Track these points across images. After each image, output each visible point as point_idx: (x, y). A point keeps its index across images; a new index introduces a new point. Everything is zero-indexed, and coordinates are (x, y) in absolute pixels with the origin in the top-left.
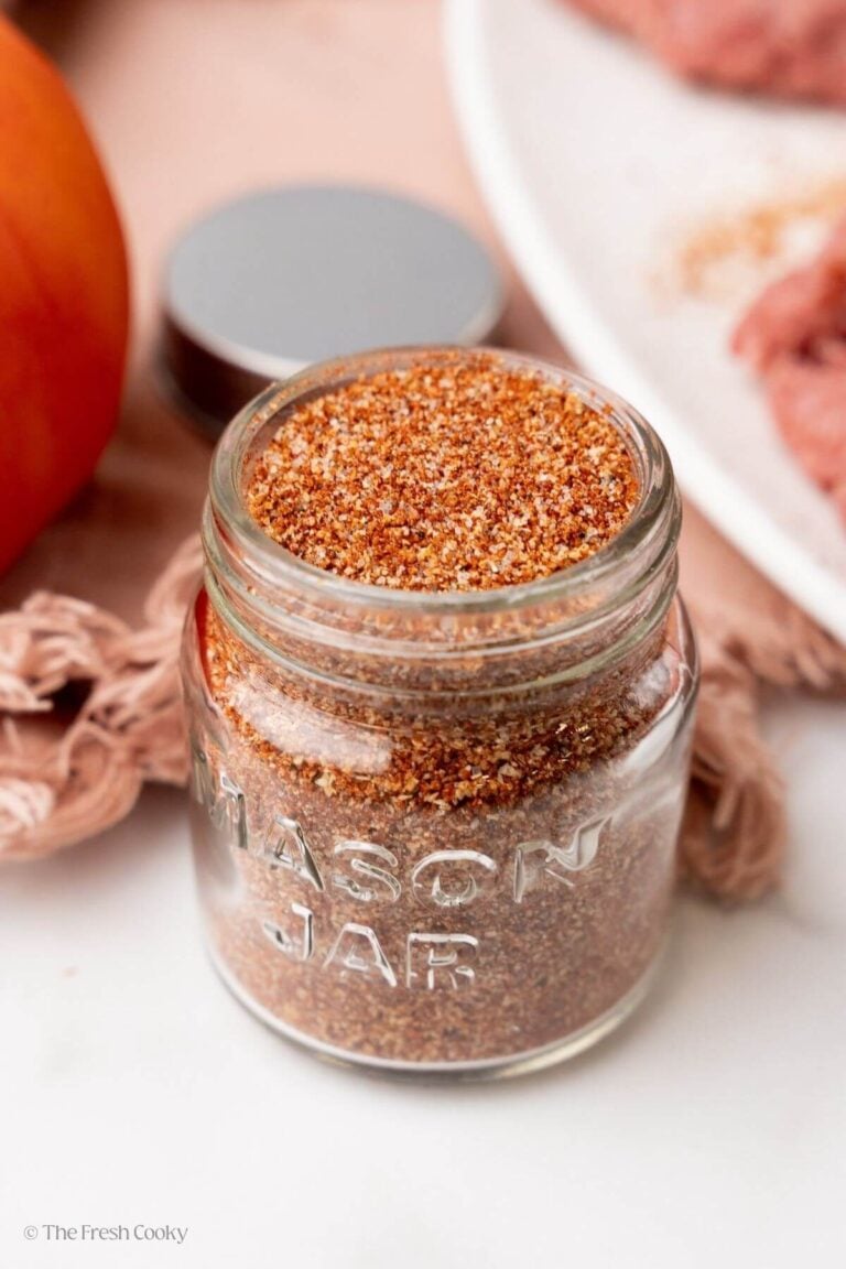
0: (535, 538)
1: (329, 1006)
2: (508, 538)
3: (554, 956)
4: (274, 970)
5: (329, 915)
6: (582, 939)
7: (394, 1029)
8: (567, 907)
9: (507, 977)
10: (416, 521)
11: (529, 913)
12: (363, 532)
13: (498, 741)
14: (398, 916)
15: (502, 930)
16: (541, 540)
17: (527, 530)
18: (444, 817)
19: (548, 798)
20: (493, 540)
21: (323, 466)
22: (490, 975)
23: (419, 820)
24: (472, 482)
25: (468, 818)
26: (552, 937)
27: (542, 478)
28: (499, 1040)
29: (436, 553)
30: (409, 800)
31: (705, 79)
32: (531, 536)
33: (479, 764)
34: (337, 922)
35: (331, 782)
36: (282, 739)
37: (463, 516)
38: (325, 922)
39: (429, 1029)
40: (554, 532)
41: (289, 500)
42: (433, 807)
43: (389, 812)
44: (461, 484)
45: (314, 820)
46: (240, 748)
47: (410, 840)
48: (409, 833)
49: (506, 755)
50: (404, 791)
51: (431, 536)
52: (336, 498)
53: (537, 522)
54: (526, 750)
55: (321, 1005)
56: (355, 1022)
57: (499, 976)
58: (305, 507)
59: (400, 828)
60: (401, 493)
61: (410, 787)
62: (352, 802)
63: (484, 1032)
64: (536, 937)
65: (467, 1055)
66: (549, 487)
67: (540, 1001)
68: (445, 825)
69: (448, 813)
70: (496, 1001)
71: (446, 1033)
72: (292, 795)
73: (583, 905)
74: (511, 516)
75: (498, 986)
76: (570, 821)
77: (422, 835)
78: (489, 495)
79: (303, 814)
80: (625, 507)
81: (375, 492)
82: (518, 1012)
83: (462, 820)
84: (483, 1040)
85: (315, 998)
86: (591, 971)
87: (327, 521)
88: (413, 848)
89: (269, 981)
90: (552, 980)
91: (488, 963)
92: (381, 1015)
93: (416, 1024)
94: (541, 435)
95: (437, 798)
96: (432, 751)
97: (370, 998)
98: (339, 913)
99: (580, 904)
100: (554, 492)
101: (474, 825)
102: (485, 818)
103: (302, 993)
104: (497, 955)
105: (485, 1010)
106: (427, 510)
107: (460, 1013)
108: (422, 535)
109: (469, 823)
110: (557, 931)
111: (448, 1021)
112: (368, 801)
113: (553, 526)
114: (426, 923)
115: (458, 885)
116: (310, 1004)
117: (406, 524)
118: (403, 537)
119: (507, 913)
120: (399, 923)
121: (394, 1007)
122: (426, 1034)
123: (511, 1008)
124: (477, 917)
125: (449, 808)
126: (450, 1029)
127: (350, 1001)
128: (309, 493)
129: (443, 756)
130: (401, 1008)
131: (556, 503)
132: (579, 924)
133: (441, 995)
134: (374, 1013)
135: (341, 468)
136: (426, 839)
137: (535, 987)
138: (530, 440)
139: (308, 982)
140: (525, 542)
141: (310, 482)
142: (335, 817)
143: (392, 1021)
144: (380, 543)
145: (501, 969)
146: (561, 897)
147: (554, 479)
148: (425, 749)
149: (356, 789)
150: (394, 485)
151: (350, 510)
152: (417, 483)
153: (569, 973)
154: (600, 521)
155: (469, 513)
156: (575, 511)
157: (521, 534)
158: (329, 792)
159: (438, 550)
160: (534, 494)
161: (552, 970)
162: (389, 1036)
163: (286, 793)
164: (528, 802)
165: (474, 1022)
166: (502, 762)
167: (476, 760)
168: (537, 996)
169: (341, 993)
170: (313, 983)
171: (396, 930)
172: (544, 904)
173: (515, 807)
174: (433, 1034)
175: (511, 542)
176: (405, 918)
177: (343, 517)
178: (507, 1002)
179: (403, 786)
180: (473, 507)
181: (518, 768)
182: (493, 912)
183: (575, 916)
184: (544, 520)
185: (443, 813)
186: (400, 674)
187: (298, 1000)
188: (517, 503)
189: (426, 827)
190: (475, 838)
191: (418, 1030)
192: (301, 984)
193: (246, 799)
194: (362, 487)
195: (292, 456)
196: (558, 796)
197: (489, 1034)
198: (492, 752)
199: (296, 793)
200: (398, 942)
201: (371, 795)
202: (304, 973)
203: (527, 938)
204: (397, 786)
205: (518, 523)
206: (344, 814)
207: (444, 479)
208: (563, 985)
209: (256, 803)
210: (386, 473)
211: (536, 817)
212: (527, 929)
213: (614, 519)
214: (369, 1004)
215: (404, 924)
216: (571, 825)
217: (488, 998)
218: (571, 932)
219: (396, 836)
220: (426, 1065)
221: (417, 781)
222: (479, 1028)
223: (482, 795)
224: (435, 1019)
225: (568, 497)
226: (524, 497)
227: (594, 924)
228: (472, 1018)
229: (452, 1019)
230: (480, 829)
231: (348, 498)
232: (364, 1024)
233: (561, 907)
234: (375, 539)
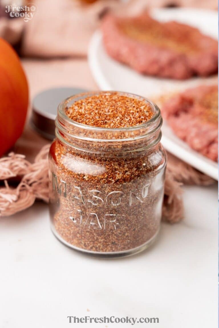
0: (131, 122)
1: (85, 238)
2: (125, 123)
3: (137, 223)
4: (71, 231)
5: (86, 212)
6: (143, 219)
7: (100, 243)
8: (140, 209)
9: (127, 228)
10: (104, 120)
11: (132, 210)
12: (93, 122)
13: (125, 166)
14: (102, 211)
15: (126, 214)
16: (132, 123)
17: (129, 121)
18: (114, 184)
19: (136, 180)
20: (122, 123)
21: (82, 111)
22: (123, 227)
23: (108, 185)
24: (116, 113)
25: (119, 184)
26: (137, 218)
27: (132, 111)
28: (124, 245)
29: (109, 126)
30: (105, 180)
31: (146, 73)
32: (130, 122)
33: (121, 171)
34: (88, 214)
35: (87, 177)
36: (75, 169)
37: (115, 119)
38: (85, 214)
39: (108, 242)
40: (135, 121)
41: (75, 117)
42: (111, 182)
43: (101, 183)
44: (113, 113)
45: (83, 187)
46: (65, 173)
47: (105, 190)
48: (106, 188)
49: (127, 169)
50: (104, 178)
51: (108, 123)
52: (86, 117)
53: (131, 120)
54: (132, 168)
55: (83, 238)
56: (91, 242)
57: (125, 227)
58: (79, 118)
59: (103, 186)
60: (100, 115)
61: (106, 177)
62: (92, 181)
63: (121, 243)
64: (133, 217)
65: (117, 249)
66: (133, 113)
67: (134, 235)
68: (114, 185)
69: (115, 183)
70: (124, 234)
71: (112, 243)
72: (78, 181)
73: (144, 210)
74: (125, 119)
75: (124, 230)
76: (141, 186)
77: (109, 188)
78: (120, 115)
79: (81, 186)
80: (150, 117)
81: (94, 115)
82: (129, 237)
83: (118, 184)
84: (121, 245)
85: (82, 236)
86: (145, 228)
87: (84, 121)
88: (106, 191)
89: (70, 234)
90: (136, 229)
91: (123, 224)
92: (97, 239)
93: (106, 241)
94: (130, 105)
95: (112, 179)
96: (110, 168)
97: (95, 234)
98: (88, 211)
99: (143, 209)
100: (134, 114)
101: (120, 185)
102: (123, 184)
103: (78, 235)
104: (124, 221)
105: (121, 236)
106: (107, 118)
107: (116, 237)
108: (106, 122)
109: (119, 185)
110: (138, 216)
111: (113, 239)
112: (96, 181)
113: (135, 120)
114: (109, 212)
115: (116, 201)
116: (80, 238)
117: (102, 120)
118: (102, 123)
119: (127, 210)
120: (102, 213)
121: (100, 236)
122: (108, 243)
123: (127, 236)
124: (120, 210)
125: (115, 181)
126: (113, 242)
127: (90, 236)
128: (80, 116)
129: (113, 169)
130: (102, 236)
131: (135, 116)
132: (143, 215)
133: (112, 232)
134: (95, 238)
135: (86, 111)
136: (110, 189)
137: (133, 231)
138: (128, 106)
139: (80, 232)
140: (129, 123)
141: (80, 114)
142: (88, 185)
143: (100, 240)
144: (96, 124)
145: (125, 225)
146: (139, 207)
147: (134, 112)
148: (109, 167)
149: (93, 178)
150: (99, 113)
151: (89, 119)
152: (104, 113)
153: (140, 228)
154: (145, 119)
155: (116, 118)
156: (140, 117)
157: (128, 122)
158: (87, 179)
159: (110, 125)
160: (130, 114)
161: (136, 227)
162: (99, 244)
163: (77, 181)
164: (132, 180)
165: (119, 240)
166: (126, 171)
167: (121, 170)
168: (133, 233)
169: (88, 234)
170: (81, 232)
171: (102, 214)
172: (135, 208)
173: (129, 182)
174: (109, 243)
175: (126, 123)
176: (104, 211)
177: (88, 120)
178: (126, 234)
179: (104, 177)
180: (117, 117)
181: (130, 172)
182: (124, 209)
183: (142, 212)
184: (133, 119)
185: (113, 183)
186: (103, 149)
187: (77, 237)
188: (126, 116)
189: (109, 186)
190: (120, 189)
191: (106, 242)
192: (78, 233)
193: (67, 185)
194: (91, 114)
195: (75, 110)
196: (139, 180)
197: (122, 243)
198: (124, 169)
199: (79, 180)
200: (102, 218)
201: (97, 179)
202: (79, 230)
203: (131, 217)
204: (103, 177)
205: (127, 120)
206: (91, 184)
207: (110, 112)
208: (139, 231)
209: (69, 185)
210: (97, 111)
211: (134, 184)
212: (131, 215)
213: (148, 119)
214: (95, 236)
215: (103, 213)
216: (141, 187)
217: (122, 233)
218: (141, 217)
219: (102, 189)
220: (107, 253)
221: (107, 175)
222: (120, 242)
223: (122, 178)
224: (110, 239)
225: (137, 115)
226: (128, 115)
227: (146, 215)
228: (118, 239)
229: (114, 239)
230: (122, 187)
231: (88, 116)
232: (93, 242)
233: (139, 209)
234: (95, 124)
